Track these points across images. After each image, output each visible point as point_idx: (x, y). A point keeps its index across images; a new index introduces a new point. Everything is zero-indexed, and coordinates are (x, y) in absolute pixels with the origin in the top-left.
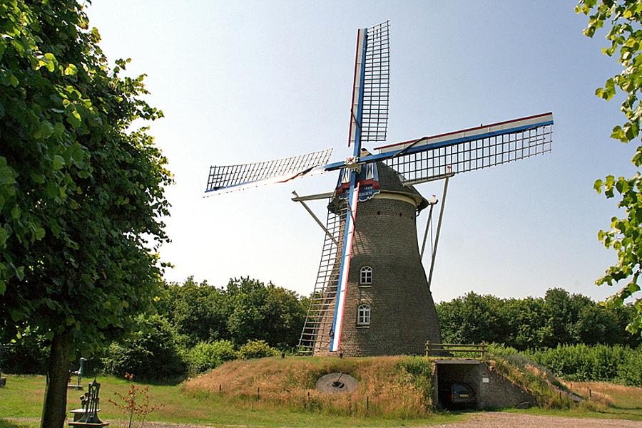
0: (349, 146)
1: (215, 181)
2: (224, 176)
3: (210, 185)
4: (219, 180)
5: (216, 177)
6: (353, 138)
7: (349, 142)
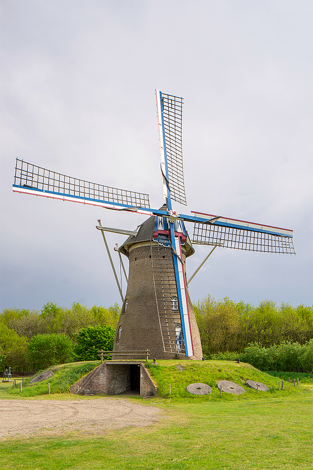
0: (192, 212)
1: (170, 101)
2: (173, 111)
3: (166, 97)
4: (170, 105)
5: (173, 102)
6: (198, 216)
7: (194, 212)
